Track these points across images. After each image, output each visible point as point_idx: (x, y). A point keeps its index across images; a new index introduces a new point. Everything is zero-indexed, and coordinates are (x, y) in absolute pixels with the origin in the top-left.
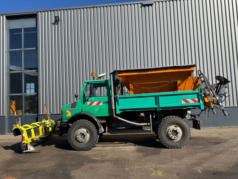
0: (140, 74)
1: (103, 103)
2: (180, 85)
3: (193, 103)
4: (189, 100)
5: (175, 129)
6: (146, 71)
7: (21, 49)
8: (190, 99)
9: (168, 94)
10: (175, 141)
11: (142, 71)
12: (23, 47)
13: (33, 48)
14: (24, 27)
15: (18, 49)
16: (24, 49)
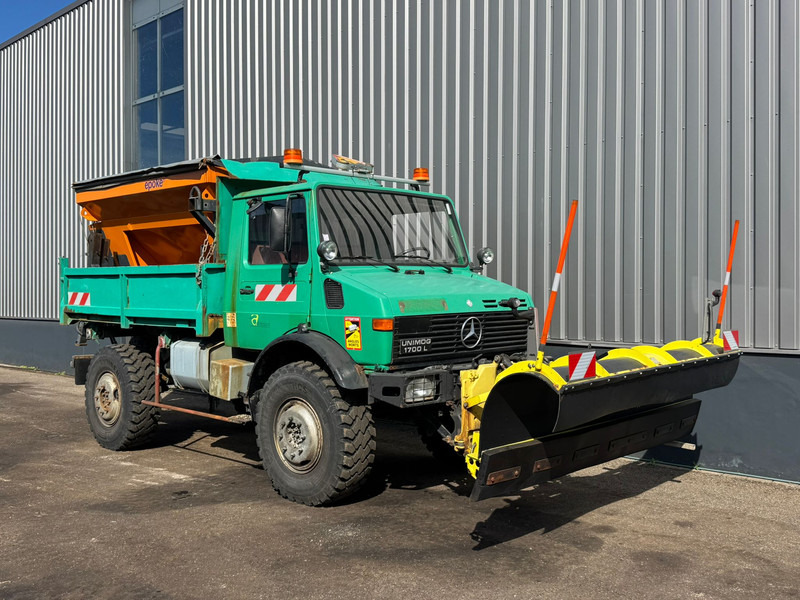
7: (156, 95)
12: (158, 89)
13: (178, 89)
14: (161, 15)
15: (151, 98)
16: (161, 95)
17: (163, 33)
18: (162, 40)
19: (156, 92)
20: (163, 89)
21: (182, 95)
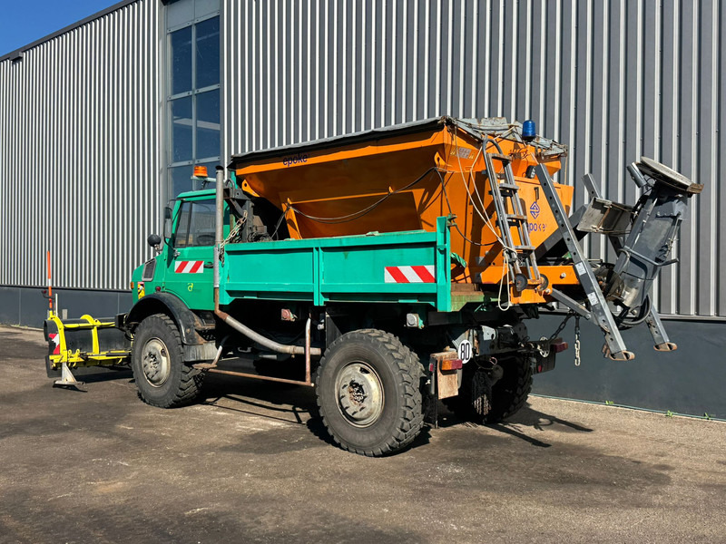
0: (286, 166)
1: (205, 267)
2: (423, 207)
3: (417, 285)
4: (407, 271)
5: (357, 380)
6: (303, 154)
7: (191, 93)
8: (409, 268)
9: (345, 244)
10: (359, 425)
11: (293, 156)
12: (193, 87)
13: (214, 87)
14: (196, 22)
15: (185, 94)
16: (196, 92)
17: (198, 36)
18: (198, 43)
19: (190, 89)
20: (198, 87)
21: (218, 93)
